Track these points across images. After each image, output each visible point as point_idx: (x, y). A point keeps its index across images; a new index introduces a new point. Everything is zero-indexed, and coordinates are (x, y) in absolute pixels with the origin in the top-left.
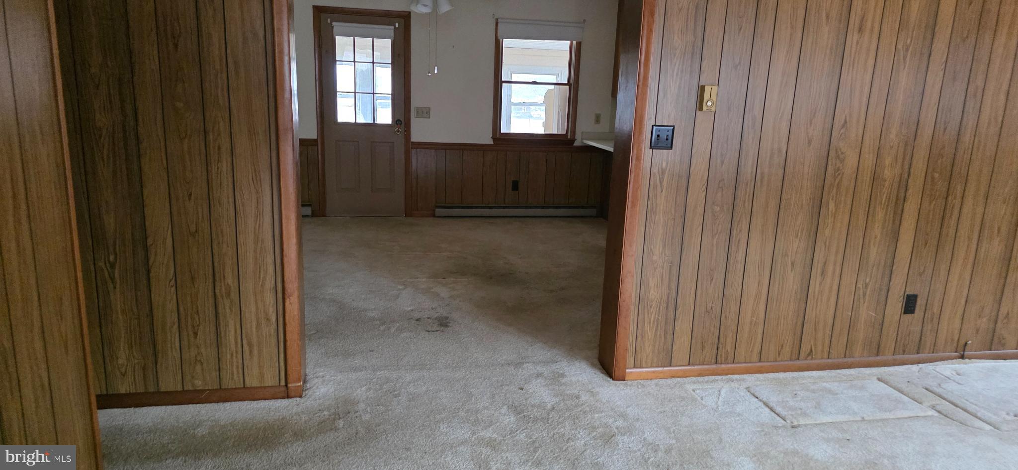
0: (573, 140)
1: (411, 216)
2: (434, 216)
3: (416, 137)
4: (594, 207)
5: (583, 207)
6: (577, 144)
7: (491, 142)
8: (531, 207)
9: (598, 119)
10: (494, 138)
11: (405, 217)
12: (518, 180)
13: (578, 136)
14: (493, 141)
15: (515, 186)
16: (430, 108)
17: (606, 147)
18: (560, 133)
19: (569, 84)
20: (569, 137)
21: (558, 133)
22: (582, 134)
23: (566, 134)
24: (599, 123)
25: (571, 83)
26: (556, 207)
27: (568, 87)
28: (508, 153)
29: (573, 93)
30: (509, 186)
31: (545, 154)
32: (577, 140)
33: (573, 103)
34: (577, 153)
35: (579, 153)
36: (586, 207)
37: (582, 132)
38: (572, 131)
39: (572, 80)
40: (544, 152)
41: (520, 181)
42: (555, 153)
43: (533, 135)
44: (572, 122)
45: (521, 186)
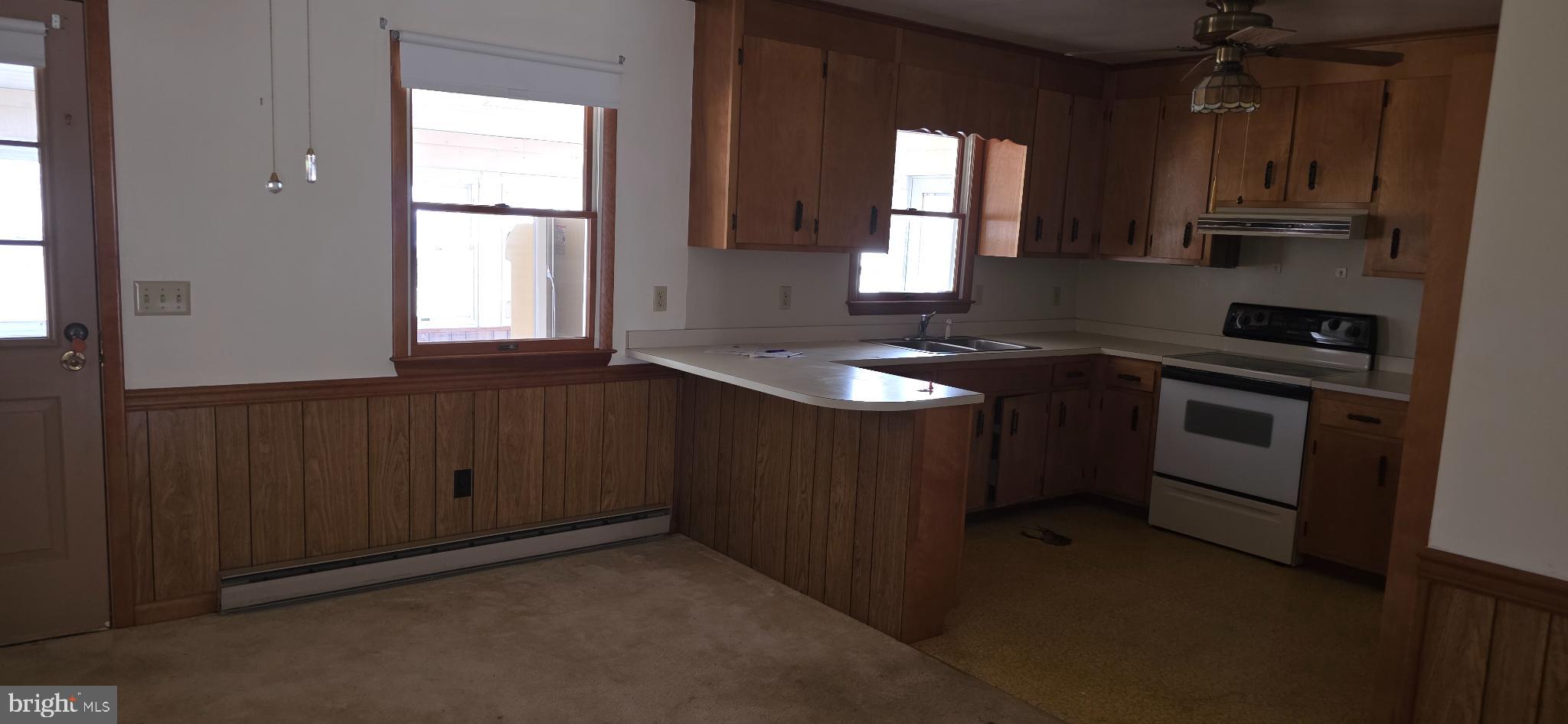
0: (608, 352)
1: (134, 624)
2: (214, 607)
3: (138, 376)
4: (665, 512)
5: (635, 517)
6: (616, 360)
7: (391, 372)
8: (507, 538)
9: (661, 299)
10: (399, 361)
11: (110, 628)
12: (470, 467)
13: (619, 343)
14: (397, 367)
15: (463, 483)
16: (188, 285)
17: (692, 367)
18: (553, 336)
19: (588, 213)
20: (596, 345)
21: (550, 338)
22: (627, 337)
23: (590, 339)
24: (665, 309)
25: (593, 210)
26: (574, 527)
27: (586, 220)
28: (441, 397)
29: (602, 235)
30: (448, 485)
31: (540, 391)
32: (616, 351)
33: (604, 262)
34: (618, 383)
35: (622, 383)
36: (645, 516)
37: (628, 332)
38: (602, 330)
39: (597, 204)
40: (537, 386)
41: (476, 469)
42: (564, 387)
43: (506, 346)
44: (603, 309)
45: (479, 483)
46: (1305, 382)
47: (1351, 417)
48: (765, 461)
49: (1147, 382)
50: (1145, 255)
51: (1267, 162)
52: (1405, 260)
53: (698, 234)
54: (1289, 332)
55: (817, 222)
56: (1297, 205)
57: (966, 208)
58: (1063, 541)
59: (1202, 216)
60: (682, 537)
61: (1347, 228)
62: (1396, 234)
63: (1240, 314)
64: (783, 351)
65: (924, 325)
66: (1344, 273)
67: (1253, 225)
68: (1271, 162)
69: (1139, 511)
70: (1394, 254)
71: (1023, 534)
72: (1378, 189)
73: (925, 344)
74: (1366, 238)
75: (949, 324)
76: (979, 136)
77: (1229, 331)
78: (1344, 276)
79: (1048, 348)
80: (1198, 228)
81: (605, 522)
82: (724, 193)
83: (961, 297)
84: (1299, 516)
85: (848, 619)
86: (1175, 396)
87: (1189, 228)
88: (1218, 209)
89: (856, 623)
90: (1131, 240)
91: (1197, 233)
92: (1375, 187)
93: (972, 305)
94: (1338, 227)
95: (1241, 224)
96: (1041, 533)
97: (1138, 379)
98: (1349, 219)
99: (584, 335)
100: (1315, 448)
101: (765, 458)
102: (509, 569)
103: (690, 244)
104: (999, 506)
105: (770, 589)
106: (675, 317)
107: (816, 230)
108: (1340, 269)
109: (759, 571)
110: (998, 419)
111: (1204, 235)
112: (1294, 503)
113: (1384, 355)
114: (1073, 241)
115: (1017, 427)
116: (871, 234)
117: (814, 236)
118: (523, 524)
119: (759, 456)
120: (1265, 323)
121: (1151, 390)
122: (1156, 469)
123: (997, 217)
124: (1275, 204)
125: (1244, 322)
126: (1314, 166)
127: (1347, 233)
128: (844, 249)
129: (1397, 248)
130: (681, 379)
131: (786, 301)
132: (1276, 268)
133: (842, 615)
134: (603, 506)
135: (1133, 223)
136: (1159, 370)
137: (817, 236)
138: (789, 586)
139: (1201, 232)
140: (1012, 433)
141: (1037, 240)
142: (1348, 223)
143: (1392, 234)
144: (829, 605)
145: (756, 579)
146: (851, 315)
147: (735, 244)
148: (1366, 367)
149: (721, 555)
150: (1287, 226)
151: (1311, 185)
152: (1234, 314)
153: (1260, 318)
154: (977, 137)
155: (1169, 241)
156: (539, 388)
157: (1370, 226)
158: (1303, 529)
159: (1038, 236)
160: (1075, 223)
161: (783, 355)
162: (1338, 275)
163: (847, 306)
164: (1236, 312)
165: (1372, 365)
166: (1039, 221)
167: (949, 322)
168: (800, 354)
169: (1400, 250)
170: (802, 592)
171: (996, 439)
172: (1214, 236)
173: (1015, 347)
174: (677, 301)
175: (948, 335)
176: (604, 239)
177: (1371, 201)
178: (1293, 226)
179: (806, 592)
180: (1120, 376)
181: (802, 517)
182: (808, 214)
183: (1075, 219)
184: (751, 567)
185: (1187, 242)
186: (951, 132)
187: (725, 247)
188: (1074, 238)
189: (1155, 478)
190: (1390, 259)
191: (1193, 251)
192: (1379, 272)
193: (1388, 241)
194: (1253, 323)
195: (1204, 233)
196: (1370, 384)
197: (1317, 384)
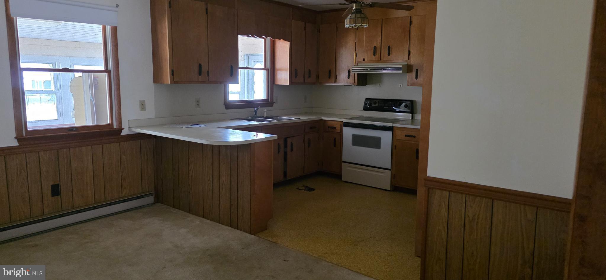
0: (120, 130)
4: (152, 194)
5: (138, 198)
6: (124, 133)
7: (16, 144)
8: (79, 212)
9: (143, 106)
10: (19, 139)
12: (59, 183)
13: (125, 125)
14: (18, 141)
15: (56, 190)
17: (158, 133)
18: (96, 124)
19: (107, 71)
20: (115, 127)
21: (94, 124)
22: (129, 122)
23: (112, 124)
24: (145, 110)
25: (109, 69)
26: (110, 204)
27: (106, 74)
28: (42, 153)
29: (114, 80)
30: (48, 191)
31: (90, 148)
32: (124, 129)
33: (116, 91)
34: (126, 142)
35: (128, 142)
36: (142, 197)
37: (129, 120)
38: (117, 120)
39: (111, 67)
40: (88, 146)
41: (61, 184)
42: (101, 146)
43: (72, 129)
44: (116, 111)
45: (63, 189)
46: (390, 125)
47: (406, 136)
48: (192, 170)
49: (338, 129)
50: (335, 82)
51: (374, 46)
52: (420, 80)
53: (157, 78)
54: (385, 108)
55: (208, 72)
56: (385, 62)
57: (269, 66)
58: (311, 190)
59: (353, 67)
60: (160, 204)
61: (401, 69)
62: (417, 71)
63: (368, 102)
64: (198, 124)
65: (256, 112)
66: (402, 85)
67: (370, 69)
68: (375, 46)
69: (338, 176)
70: (417, 78)
71: (298, 188)
72: (410, 55)
73: (256, 119)
74: (408, 72)
75: (265, 111)
76: (271, 38)
77: (365, 109)
78: (401, 87)
79: (302, 118)
80: (352, 71)
81: (125, 201)
82: (167, 61)
83: (269, 101)
84: (392, 172)
85: (231, 228)
86: (348, 133)
87: (349, 72)
88: (359, 64)
89: (233, 229)
90: (330, 77)
91: (352, 73)
92: (409, 55)
93: (274, 104)
94: (398, 69)
95: (367, 69)
96: (304, 188)
97: (335, 128)
98: (401, 66)
99: (109, 123)
100: (395, 148)
101: (192, 168)
102: (80, 225)
103: (154, 82)
104: (288, 179)
105: (197, 221)
106: (150, 113)
107: (208, 75)
108: (400, 85)
109: (193, 214)
110: (286, 146)
111: (355, 74)
112: (390, 168)
113: (415, 114)
114: (309, 78)
115: (293, 149)
116: (231, 76)
117: (207, 77)
118: (86, 205)
119: (189, 168)
120: (377, 105)
121: (339, 131)
122: (343, 160)
123: (281, 70)
124: (378, 62)
125: (370, 105)
126: (389, 47)
127: (401, 71)
128: (221, 83)
129: (417, 75)
130: (154, 139)
131: (198, 105)
132: (379, 85)
133: (227, 227)
134: (123, 195)
135: (330, 71)
136: (342, 124)
137: (209, 78)
138: (206, 218)
139: (353, 73)
140: (291, 151)
141: (296, 78)
142: (401, 67)
143: (415, 71)
144: (222, 224)
145: (192, 217)
146: (226, 109)
147: (173, 81)
148: (410, 118)
149: (177, 210)
150: (381, 69)
151: (389, 55)
152: (366, 102)
153: (375, 103)
154: (271, 39)
155: (343, 78)
156: (89, 147)
157: (409, 69)
158: (393, 177)
159: (296, 77)
160: (309, 71)
161: (198, 126)
162: (399, 86)
163: (224, 106)
164: (367, 102)
165: (413, 118)
166: (296, 71)
167: (265, 110)
168: (205, 125)
169: (418, 76)
170: (211, 220)
171: (286, 153)
172: (358, 74)
173: (290, 118)
174: (150, 106)
175: (265, 115)
176: (115, 82)
177: (408, 59)
178: (383, 69)
179: (212, 220)
180: (329, 127)
181: (209, 191)
182: (204, 69)
183: (309, 70)
184: (190, 213)
185: (349, 77)
186: (260, 37)
187: (169, 83)
188: (309, 77)
189: (343, 164)
190: (415, 80)
191: (351, 79)
192: (412, 85)
193: (414, 74)
194: (373, 105)
195: (355, 73)
196: (412, 124)
197: (394, 125)
